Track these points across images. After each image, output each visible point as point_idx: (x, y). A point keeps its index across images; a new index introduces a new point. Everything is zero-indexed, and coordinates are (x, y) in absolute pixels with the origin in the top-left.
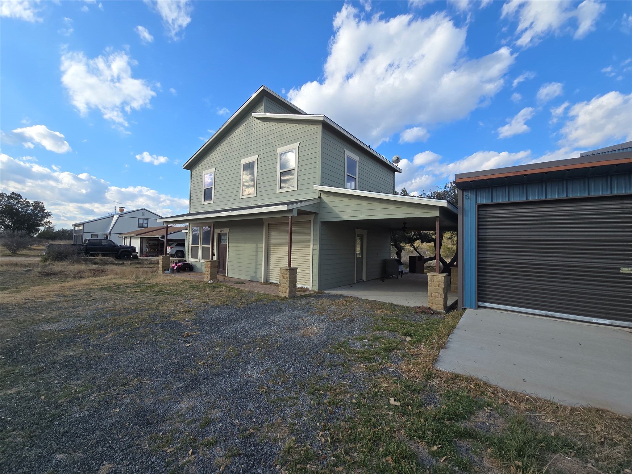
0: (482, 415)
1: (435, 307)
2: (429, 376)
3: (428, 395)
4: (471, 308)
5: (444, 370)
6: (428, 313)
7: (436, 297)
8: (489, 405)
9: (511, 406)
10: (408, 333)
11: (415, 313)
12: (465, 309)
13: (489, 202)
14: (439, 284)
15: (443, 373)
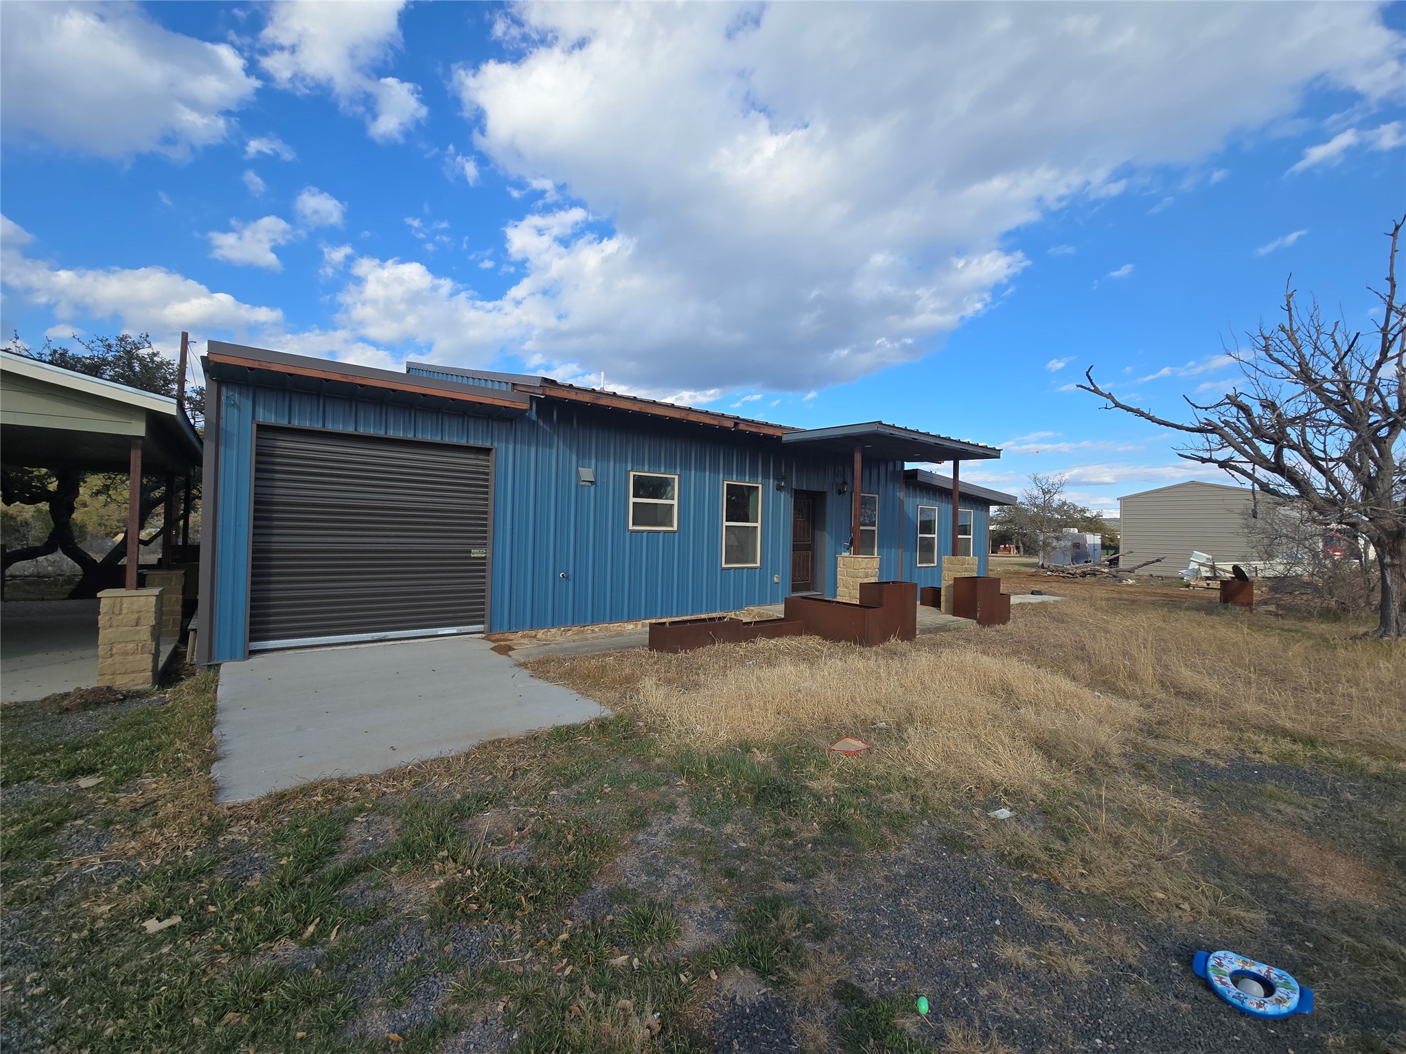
0: (356, 832)
1: (122, 683)
2: (215, 829)
3: (234, 864)
4: (233, 658)
5: (248, 799)
6: (107, 703)
7: (126, 654)
8: (360, 810)
9: (391, 794)
10: (82, 768)
11: (60, 713)
12: (219, 665)
13: (284, 422)
14: (139, 618)
15: (247, 806)
